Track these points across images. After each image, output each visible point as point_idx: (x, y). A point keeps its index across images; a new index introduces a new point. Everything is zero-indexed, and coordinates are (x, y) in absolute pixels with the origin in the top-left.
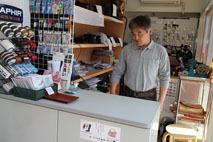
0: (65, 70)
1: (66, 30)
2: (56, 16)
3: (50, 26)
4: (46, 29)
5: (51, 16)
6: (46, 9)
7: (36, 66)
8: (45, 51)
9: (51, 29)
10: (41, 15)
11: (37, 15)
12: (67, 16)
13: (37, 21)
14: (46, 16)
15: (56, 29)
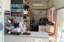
0: (23, 27)
1: (22, 16)
2: (19, 13)
3: (17, 15)
4: (16, 16)
5: (17, 13)
6: (16, 11)
7: (14, 26)
8: (16, 22)
9: (17, 16)
10: (14, 13)
11: (13, 13)
12: (22, 13)
13: (13, 14)
14: (16, 13)
15: (19, 16)
